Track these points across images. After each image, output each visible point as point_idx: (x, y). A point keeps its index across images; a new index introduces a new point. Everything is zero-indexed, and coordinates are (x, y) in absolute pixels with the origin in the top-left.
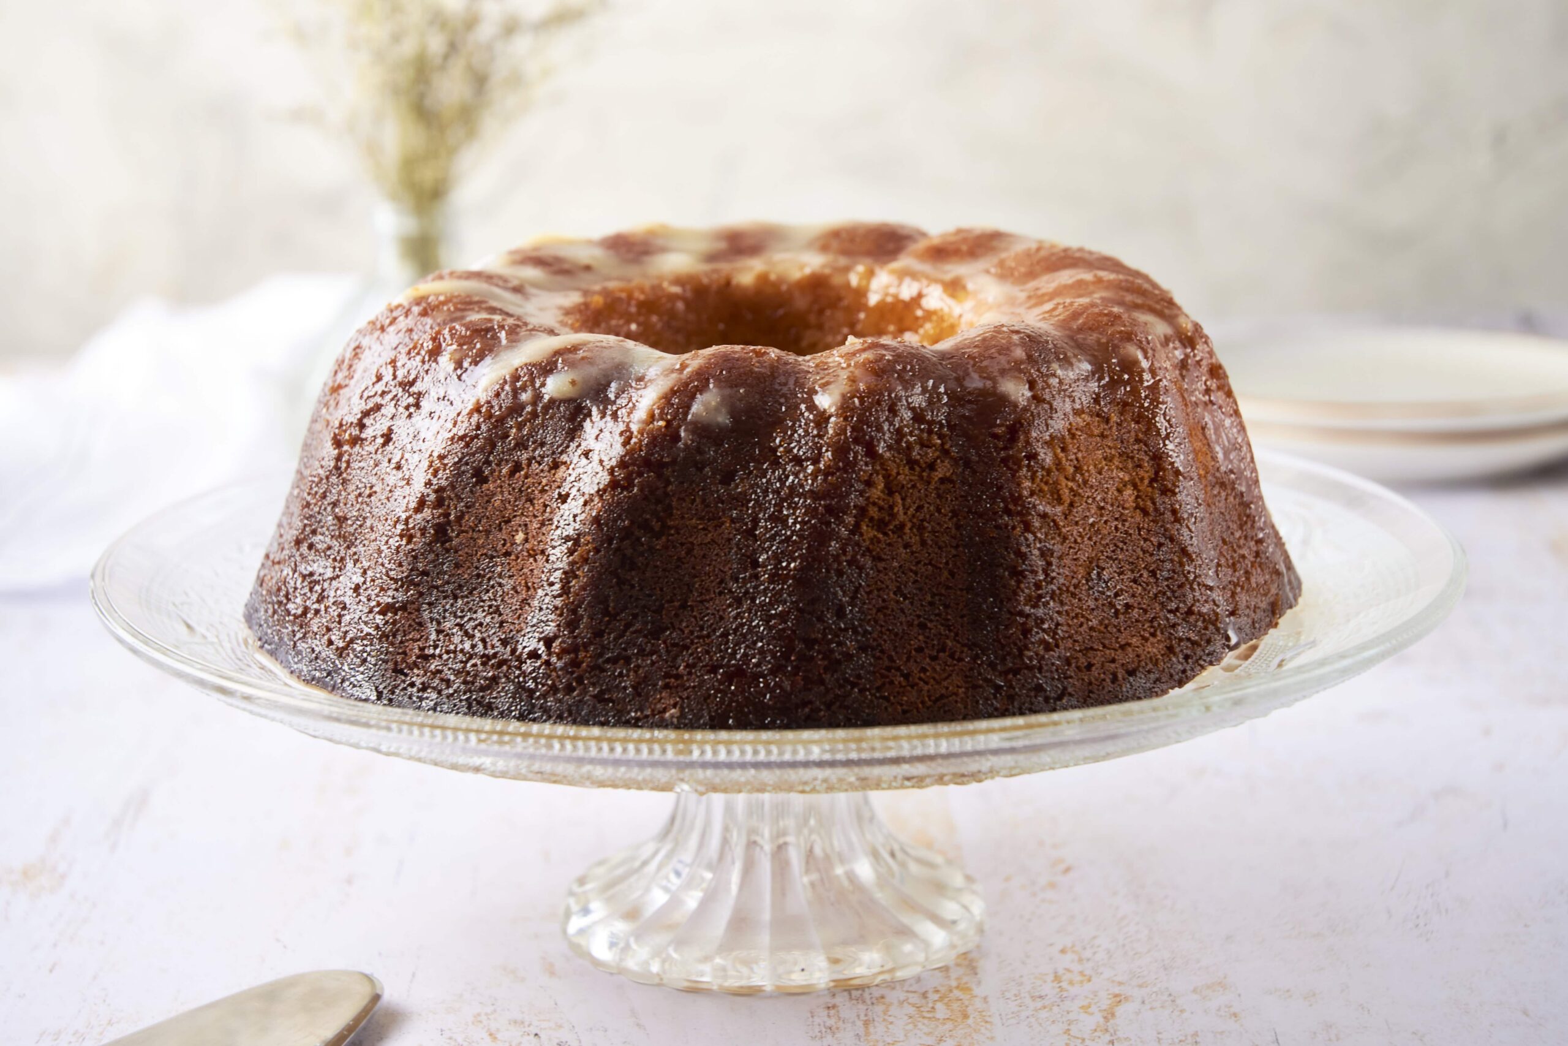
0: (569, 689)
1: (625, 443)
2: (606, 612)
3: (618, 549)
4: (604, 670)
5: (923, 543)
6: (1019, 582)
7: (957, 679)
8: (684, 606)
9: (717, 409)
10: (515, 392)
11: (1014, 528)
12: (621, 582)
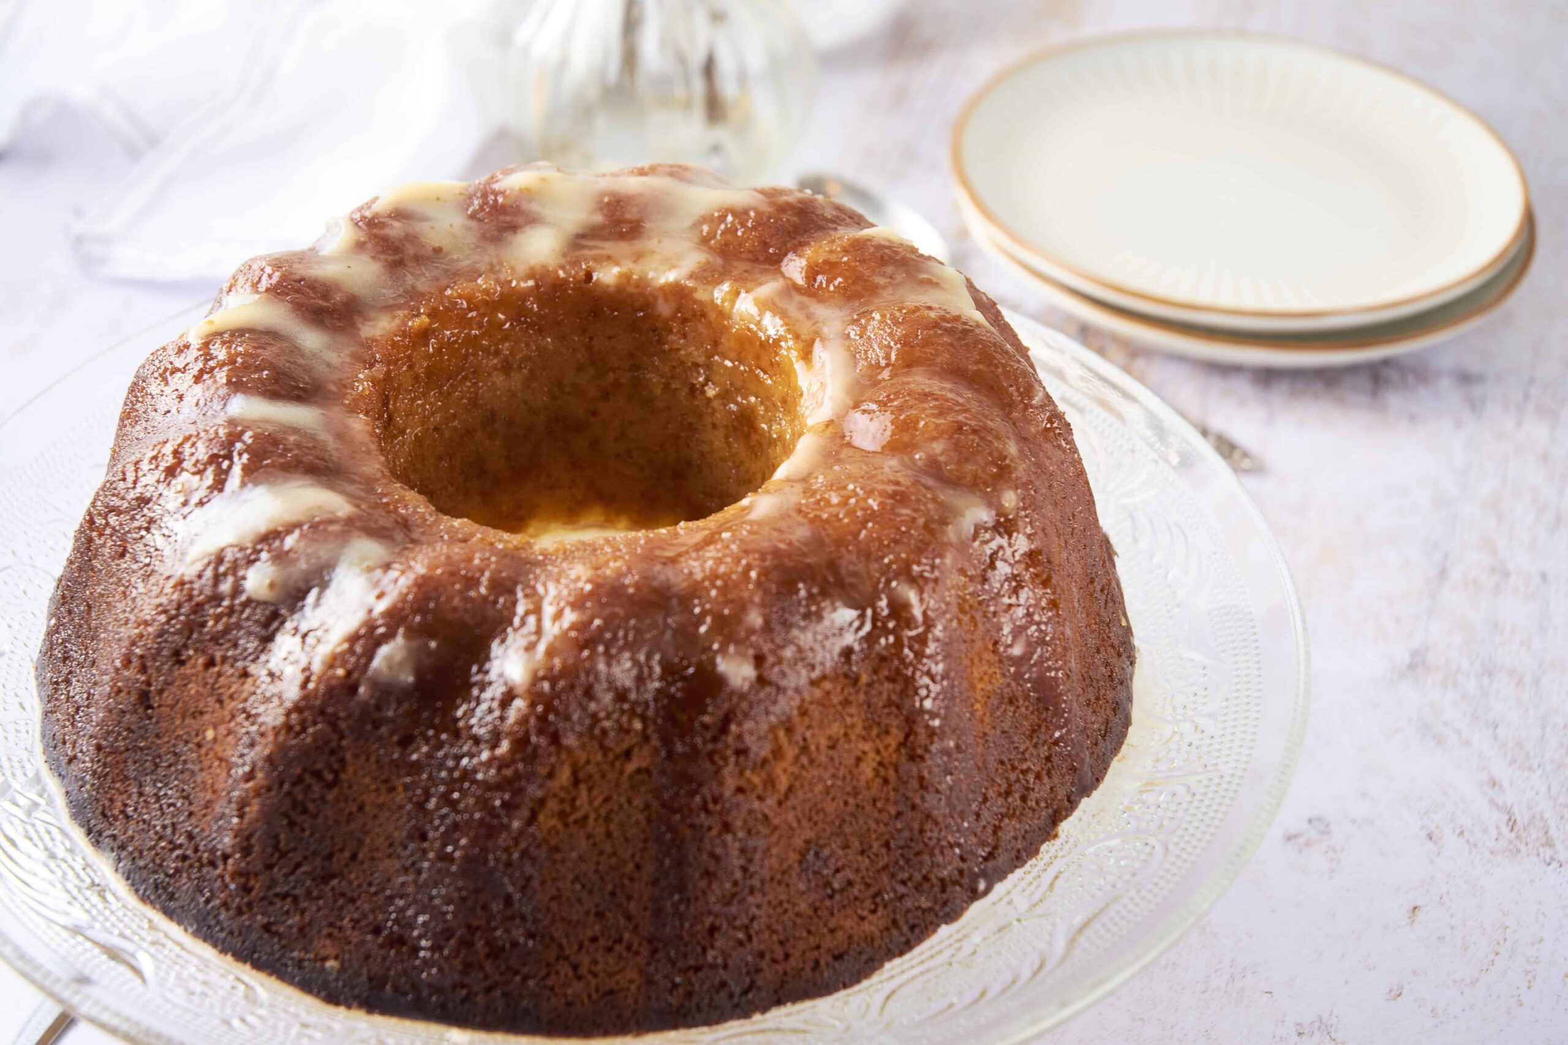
0: (240, 911)
1: (304, 685)
2: (276, 846)
3: (289, 793)
4: (271, 903)
5: (609, 834)
6: (710, 884)
7: (631, 974)
8: (354, 857)
9: (401, 664)
10: (217, 578)
11: (710, 828)
12: (292, 824)
